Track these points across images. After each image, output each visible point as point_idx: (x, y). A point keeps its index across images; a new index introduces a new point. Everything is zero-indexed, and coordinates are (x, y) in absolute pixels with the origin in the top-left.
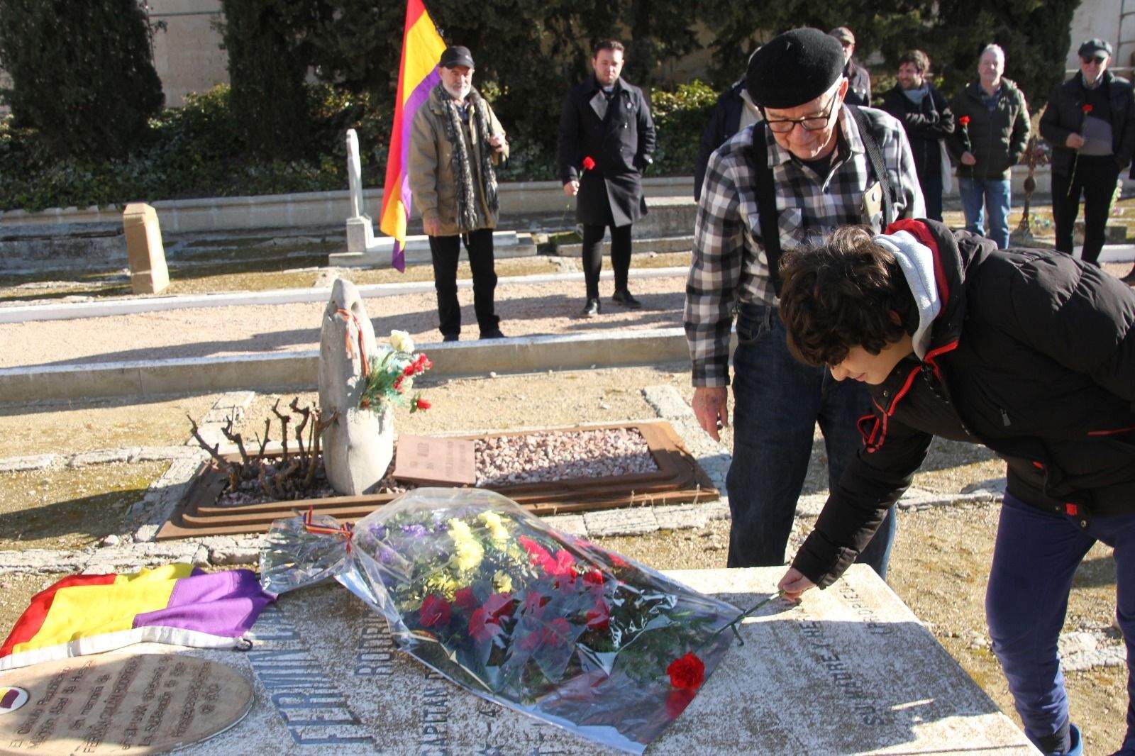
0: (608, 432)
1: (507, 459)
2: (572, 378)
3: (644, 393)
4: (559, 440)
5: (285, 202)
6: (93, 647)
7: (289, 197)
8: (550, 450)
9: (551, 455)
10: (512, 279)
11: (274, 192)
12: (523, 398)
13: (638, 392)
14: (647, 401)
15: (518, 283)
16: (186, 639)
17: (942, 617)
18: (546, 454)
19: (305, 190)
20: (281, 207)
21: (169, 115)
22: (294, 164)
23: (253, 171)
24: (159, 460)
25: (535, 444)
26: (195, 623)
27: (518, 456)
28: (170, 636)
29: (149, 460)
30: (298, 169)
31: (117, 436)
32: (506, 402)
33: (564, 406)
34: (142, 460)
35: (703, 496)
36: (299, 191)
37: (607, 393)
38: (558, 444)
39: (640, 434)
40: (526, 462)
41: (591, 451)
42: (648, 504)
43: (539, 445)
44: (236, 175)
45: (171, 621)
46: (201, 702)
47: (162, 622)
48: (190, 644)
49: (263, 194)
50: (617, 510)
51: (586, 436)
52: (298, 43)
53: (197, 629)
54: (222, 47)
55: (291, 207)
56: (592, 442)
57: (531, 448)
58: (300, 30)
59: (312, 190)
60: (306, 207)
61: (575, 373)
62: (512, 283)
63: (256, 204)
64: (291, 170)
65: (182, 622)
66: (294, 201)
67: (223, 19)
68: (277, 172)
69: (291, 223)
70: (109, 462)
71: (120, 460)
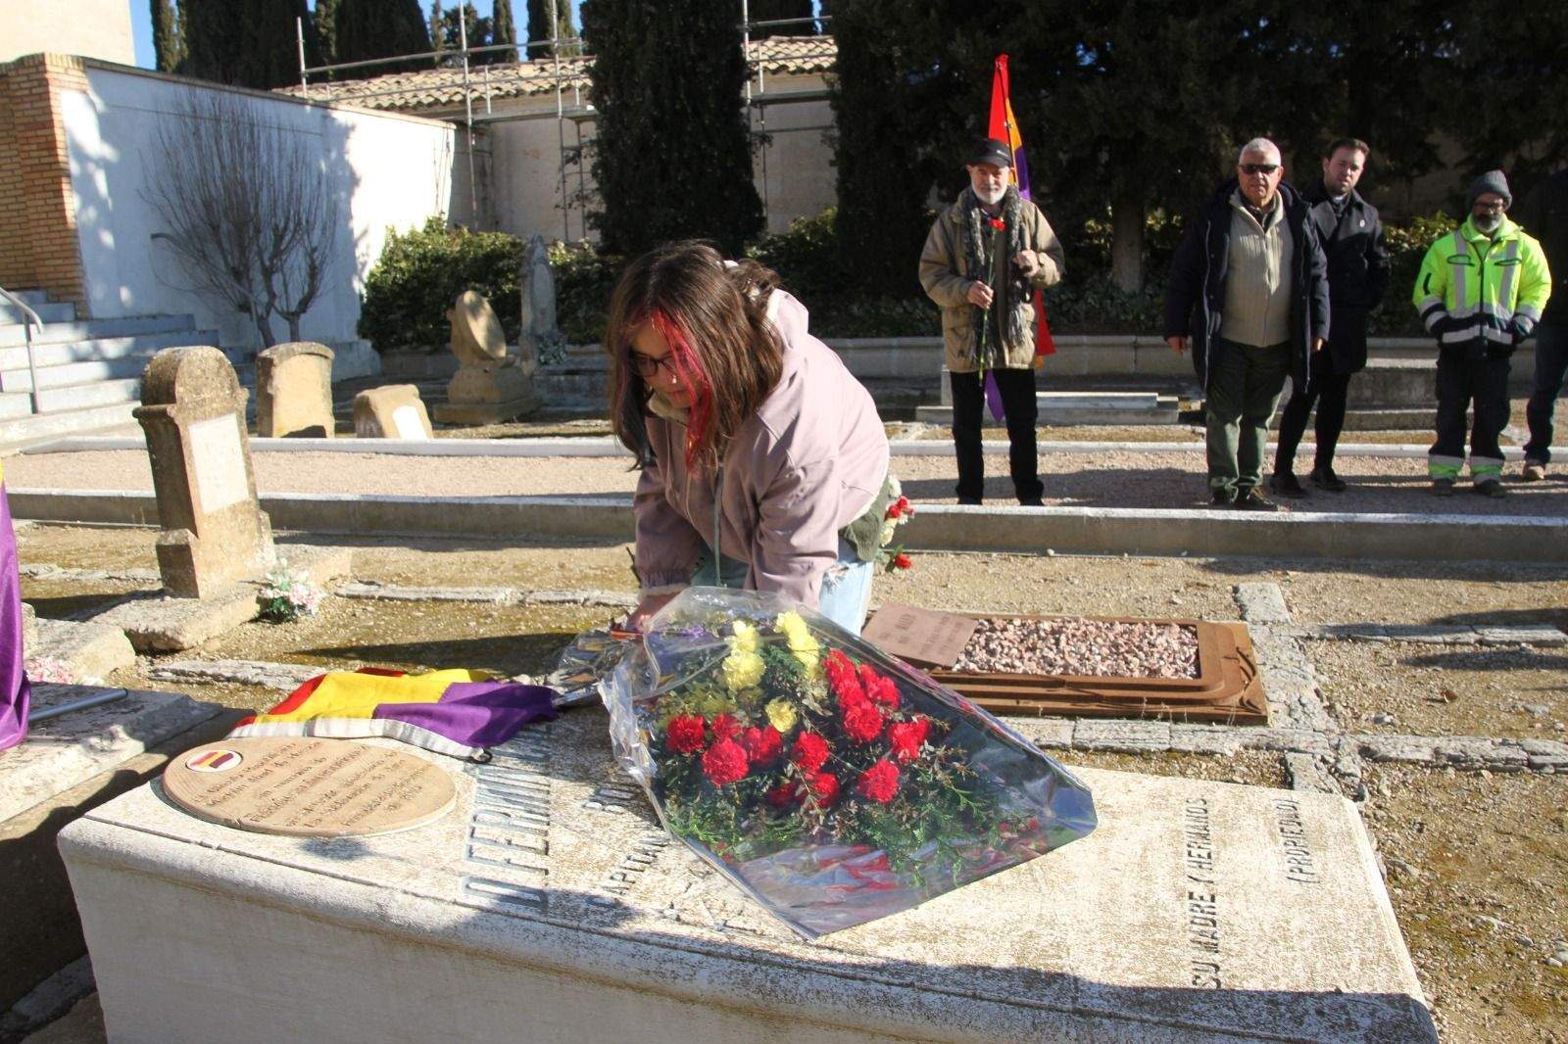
0: (1153, 627)
1: (1006, 643)
2: (1151, 565)
3: (1236, 590)
4: (1083, 628)
5: (891, 347)
6: (328, 730)
7: (894, 341)
8: (1063, 638)
9: (1063, 644)
10: (1121, 444)
11: (878, 335)
12: (1076, 582)
13: (1230, 588)
14: (1236, 600)
15: (1130, 450)
16: (426, 741)
17: (1525, 915)
18: (1057, 643)
19: (915, 335)
20: (885, 354)
21: (772, 242)
22: (905, 303)
23: (855, 309)
24: (616, 606)
25: (1049, 629)
26: (443, 726)
27: (1022, 641)
28: (410, 736)
29: (605, 605)
30: (910, 309)
31: (586, 577)
32: (1052, 585)
33: (1124, 596)
34: (598, 604)
35: (1245, 717)
36: (907, 335)
37: (1188, 585)
38: (1078, 633)
39: (1195, 634)
40: (1028, 649)
41: (1116, 646)
42: (1165, 718)
43: (1053, 632)
44: (835, 313)
45: (415, 718)
46: (395, 798)
47: (406, 718)
48: (428, 746)
49: (865, 337)
50: (1124, 721)
51: (1119, 628)
52: (920, 158)
53: (441, 733)
54: (832, 164)
55: (896, 354)
56: (1126, 636)
57: (1042, 634)
58: (924, 142)
59: (923, 335)
60: (914, 354)
61: (1158, 559)
62: (1121, 449)
63: (855, 348)
64: (901, 310)
65: (428, 722)
66: (900, 347)
67: (836, 133)
68: (883, 311)
69: (894, 371)
70: (563, 602)
71: (575, 602)
